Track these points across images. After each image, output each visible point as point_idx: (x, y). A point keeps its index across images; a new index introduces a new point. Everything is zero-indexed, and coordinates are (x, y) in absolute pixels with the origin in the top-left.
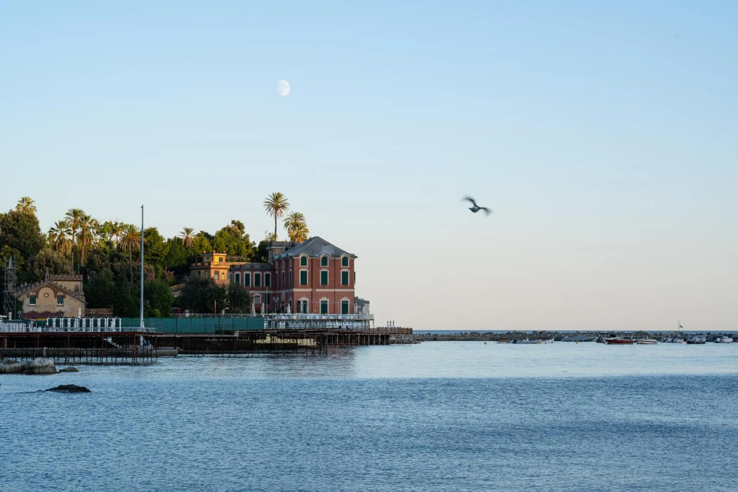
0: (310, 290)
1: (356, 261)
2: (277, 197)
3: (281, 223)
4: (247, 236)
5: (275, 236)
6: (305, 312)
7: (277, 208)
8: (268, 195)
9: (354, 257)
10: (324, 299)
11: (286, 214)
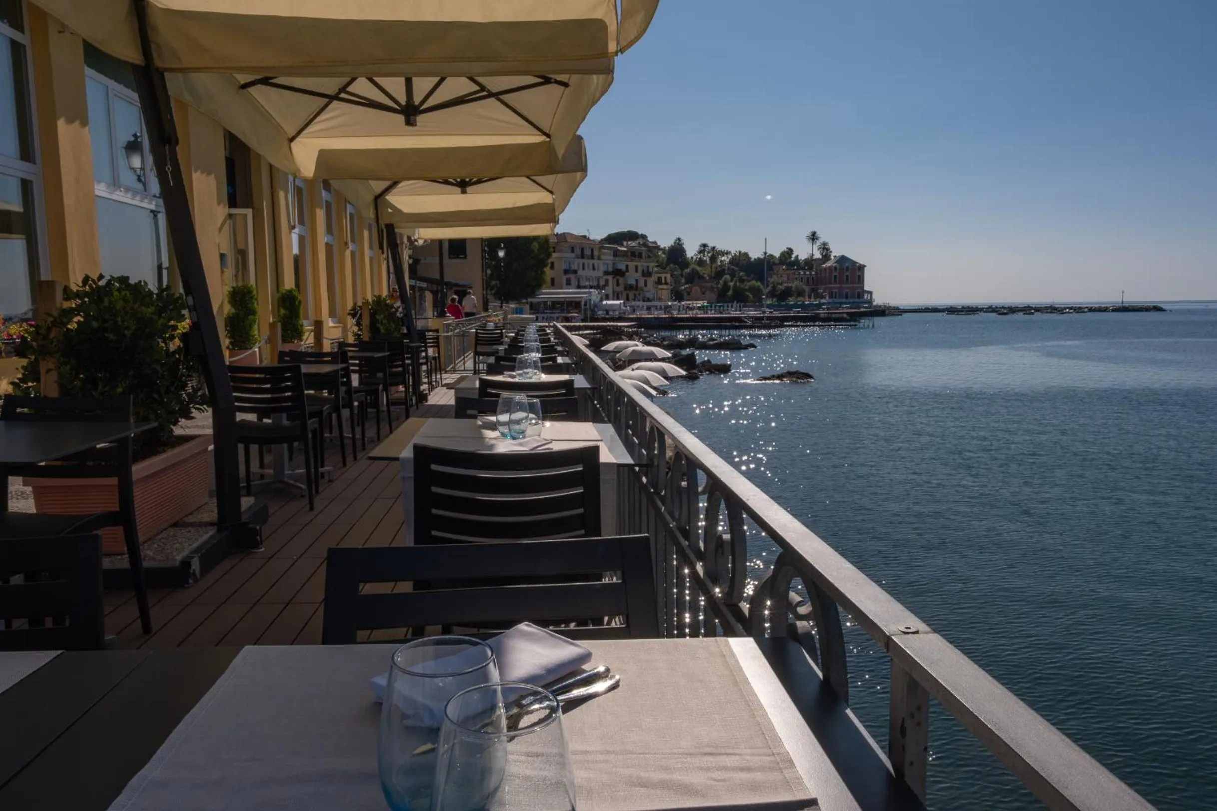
0: (839, 285)
1: (866, 268)
2: (814, 234)
3: (816, 247)
4: (797, 256)
5: (813, 255)
6: (836, 298)
7: (813, 239)
8: (809, 233)
9: (865, 266)
10: (847, 290)
11: (818, 243)
